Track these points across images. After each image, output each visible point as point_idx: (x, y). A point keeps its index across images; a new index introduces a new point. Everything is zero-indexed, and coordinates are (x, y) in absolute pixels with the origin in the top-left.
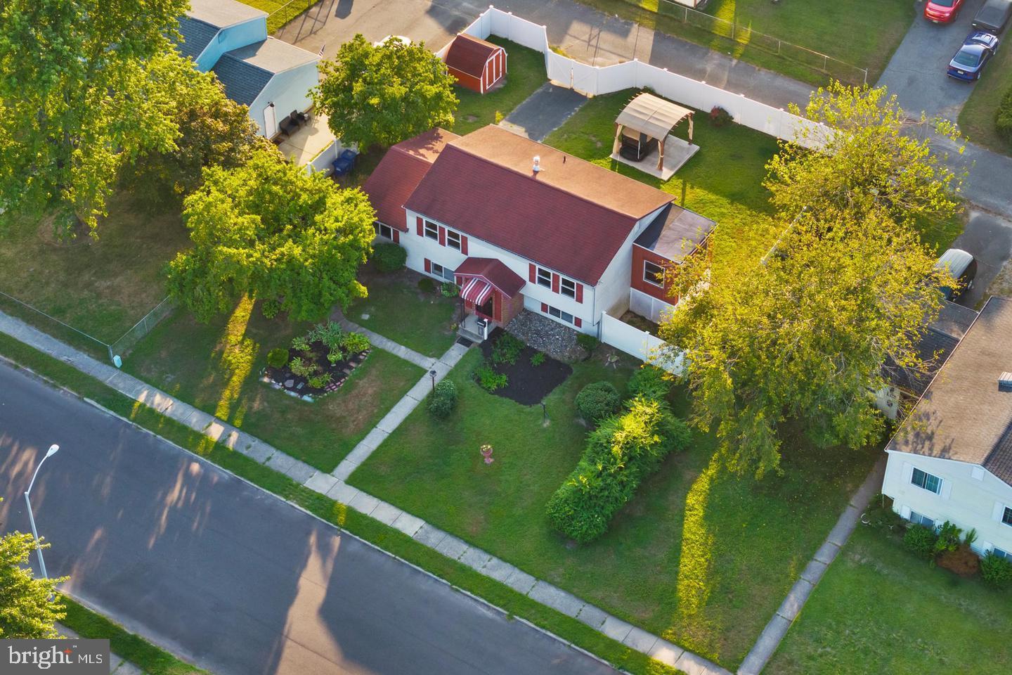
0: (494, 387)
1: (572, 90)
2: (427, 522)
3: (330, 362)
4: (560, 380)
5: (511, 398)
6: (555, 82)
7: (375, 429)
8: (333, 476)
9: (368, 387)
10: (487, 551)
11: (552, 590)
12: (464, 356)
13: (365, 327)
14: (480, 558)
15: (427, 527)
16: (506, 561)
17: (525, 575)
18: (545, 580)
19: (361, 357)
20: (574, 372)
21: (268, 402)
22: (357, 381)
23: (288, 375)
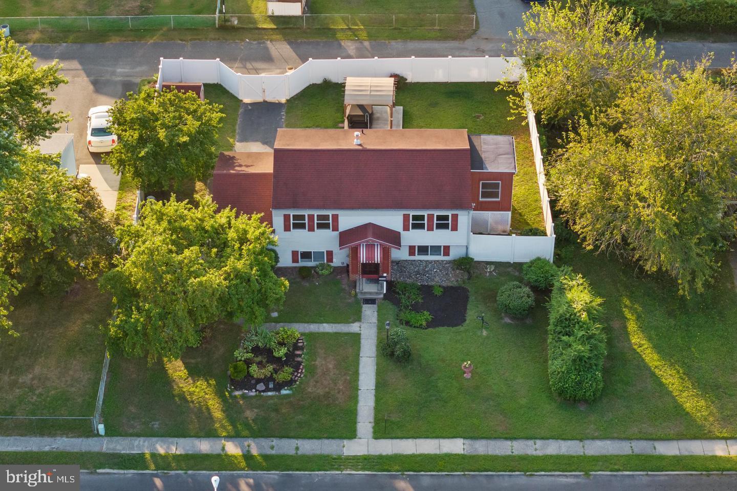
0: (424, 323)
1: (265, 102)
2: (464, 438)
3: (280, 358)
4: (466, 299)
5: (443, 326)
6: (247, 100)
7: (359, 391)
8: (360, 438)
9: (325, 363)
10: (528, 438)
11: (599, 443)
12: (378, 312)
13: (283, 322)
14: (527, 445)
15: (467, 442)
16: (548, 439)
17: (569, 441)
18: (588, 439)
19: (300, 345)
20: (470, 289)
21: (256, 408)
22: (313, 363)
23: (253, 382)
